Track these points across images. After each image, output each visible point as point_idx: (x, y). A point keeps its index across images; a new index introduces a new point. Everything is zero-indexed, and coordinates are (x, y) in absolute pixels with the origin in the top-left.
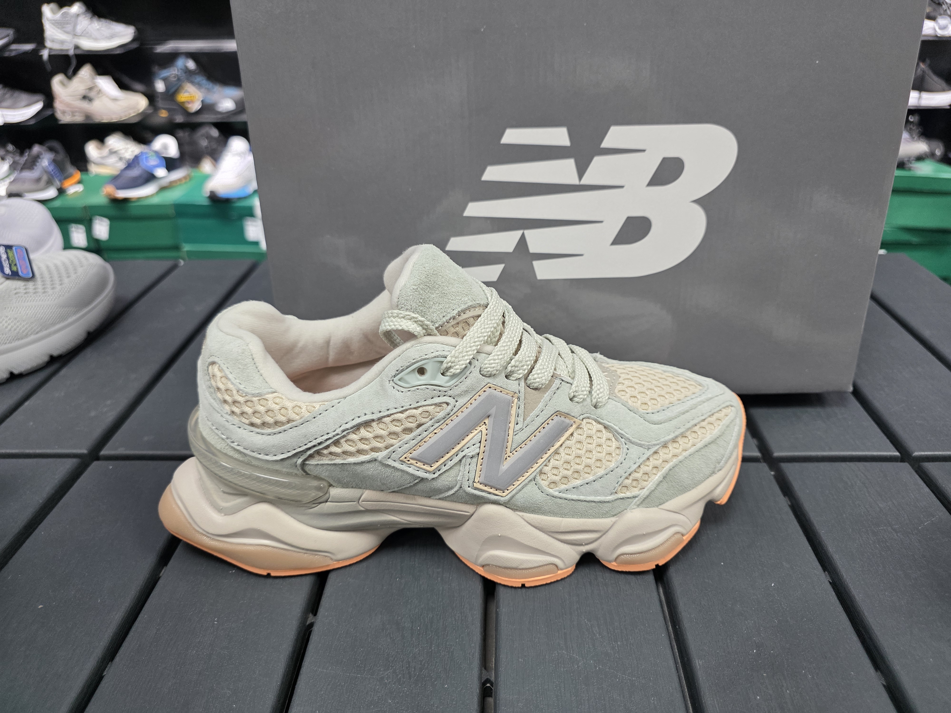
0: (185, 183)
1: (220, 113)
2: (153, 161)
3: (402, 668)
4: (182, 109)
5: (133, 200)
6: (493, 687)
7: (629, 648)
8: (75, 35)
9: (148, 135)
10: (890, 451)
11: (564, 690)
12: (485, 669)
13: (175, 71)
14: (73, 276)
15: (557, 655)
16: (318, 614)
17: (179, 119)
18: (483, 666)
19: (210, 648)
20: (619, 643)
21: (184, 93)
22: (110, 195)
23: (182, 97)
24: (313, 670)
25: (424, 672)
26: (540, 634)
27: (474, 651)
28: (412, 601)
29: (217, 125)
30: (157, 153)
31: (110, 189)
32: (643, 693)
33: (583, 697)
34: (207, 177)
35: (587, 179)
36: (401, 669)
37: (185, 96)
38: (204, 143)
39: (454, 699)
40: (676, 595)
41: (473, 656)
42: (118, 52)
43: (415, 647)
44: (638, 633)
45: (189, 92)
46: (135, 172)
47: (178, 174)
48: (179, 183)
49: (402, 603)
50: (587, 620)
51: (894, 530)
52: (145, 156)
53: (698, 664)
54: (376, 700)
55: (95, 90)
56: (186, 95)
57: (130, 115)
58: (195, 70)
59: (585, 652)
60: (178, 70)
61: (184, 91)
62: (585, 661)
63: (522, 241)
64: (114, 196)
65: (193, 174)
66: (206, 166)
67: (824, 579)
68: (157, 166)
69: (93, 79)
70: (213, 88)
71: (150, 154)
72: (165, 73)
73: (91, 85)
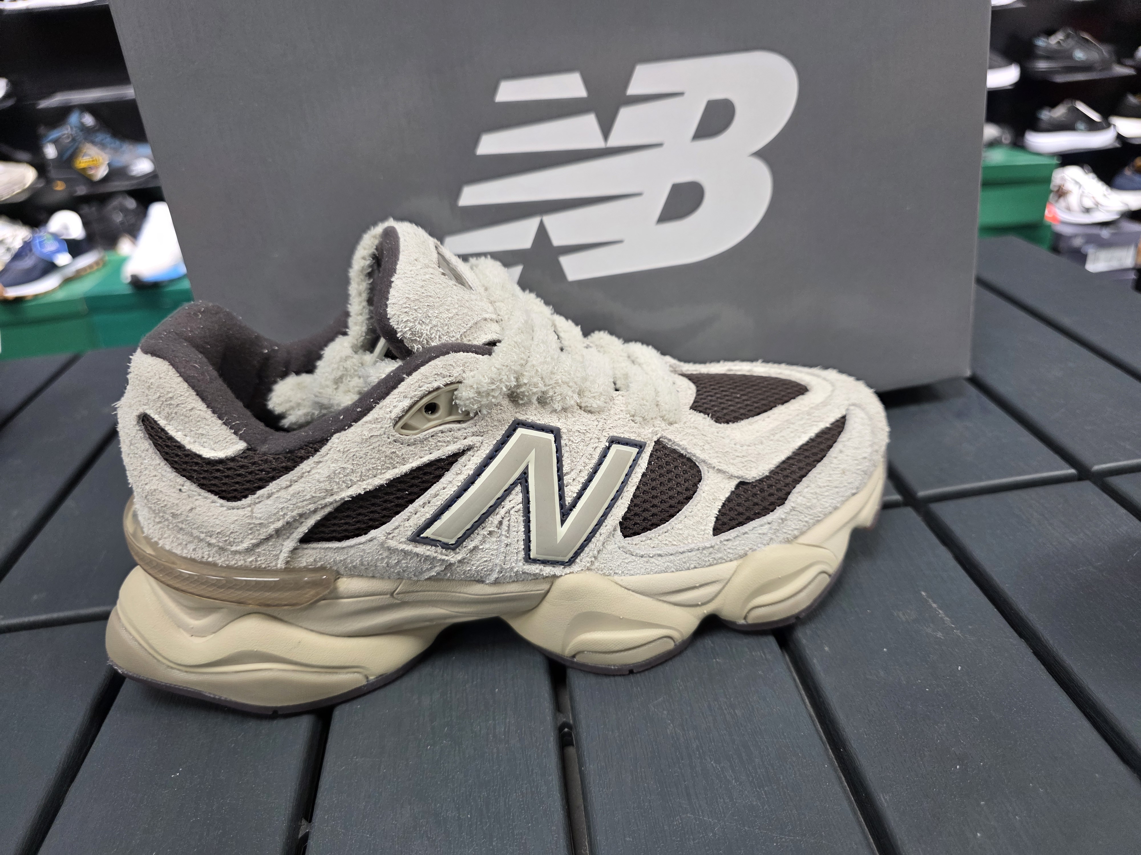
0: (98, 270)
1: (133, 178)
2: (50, 246)
4: (84, 176)
5: (28, 298)
7: (782, 794)
9: (41, 216)
10: (1062, 469)
13: (67, 129)
15: (680, 822)
16: (313, 821)
17: (81, 190)
20: (766, 789)
21: (83, 156)
23: (82, 162)
26: (650, 794)
27: (556, 837)
28: (453, 777)
29: (133, 193)
30: (56, 236)
34: (124, 260)
35: (616, 140)
37: (85, 161)
38: (118, 218)
40: (832, 704)
43: (467, 847)
44: (790, 769)
45: (89, 155)
46: (27, 263)
47: (86, 260)
48: (89, 271)
49: (439, 783)
50: (715, 762)
51: (1098, 568)
52: (38, 242)
56: (87, 159)
57: (14, 192)
58: (94, 127)
59: (719, 809)
60: (71, 128)
61: (83, 154)
62: (722, 823)
63: (542, 231)
64: (2, 297)
65: (107, 258)
66: (125, 246)
67: (1025, 649)
68: (58, 251)
70: (121, 147)
71: (45, 238)
72: (55, 134)
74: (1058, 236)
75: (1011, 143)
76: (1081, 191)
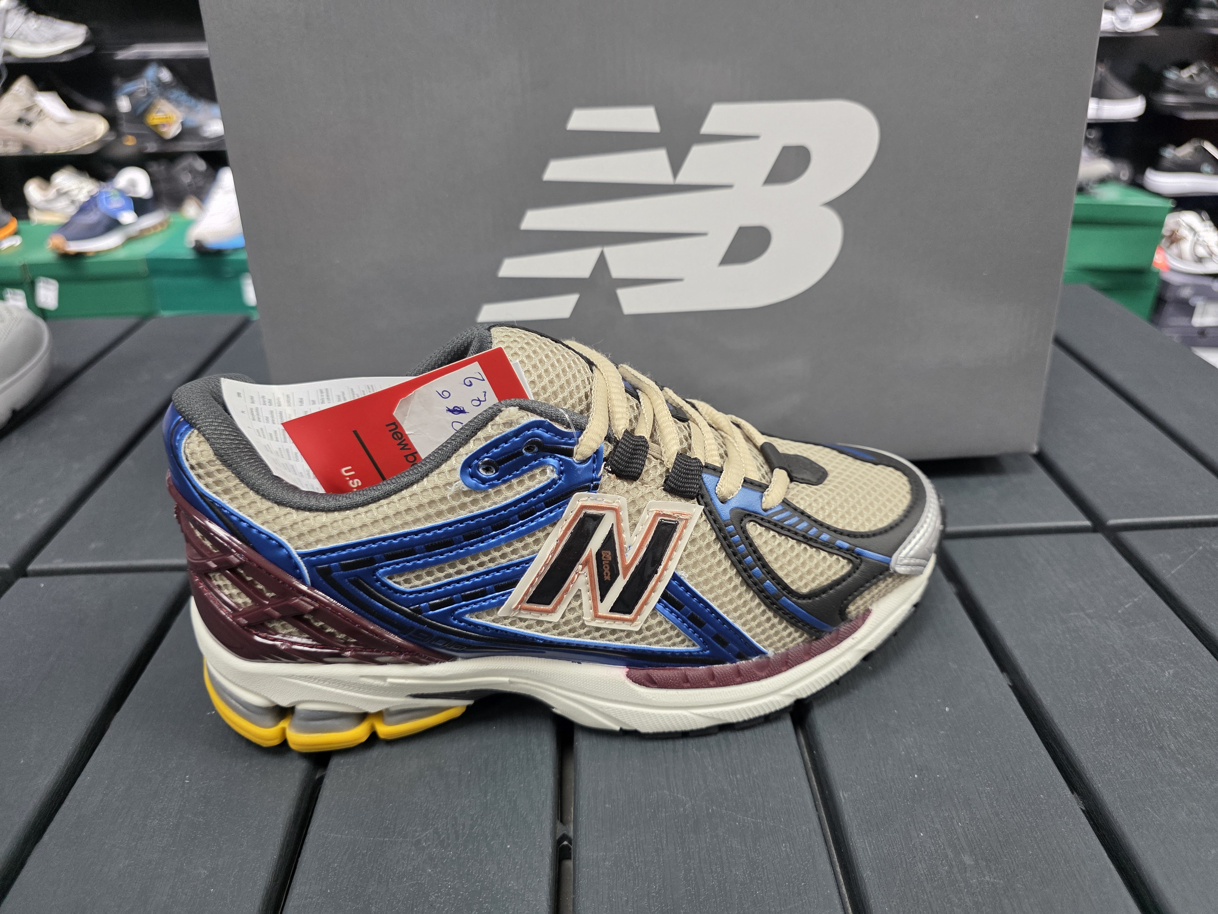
0: (162, 231)
1: (206, 139)
2: (116, 203)
3: (447, 826)
4: (155, 134)
5: (90, 255)
6: (571, 845)
8: (5, 37)
9: (109, 170)
10: (1078, 520)
11: (667, 842)
12: (562, 821)
13: (143, 83)
15: (656, 796)
17: (152, 147)
18: (558, 819)
19: (178, 816)
20: (738, 776)
21: (157, 113)
22: (58, 248)
23: (154, 118)
24: (323, 835)
25: (477, 829)
26: (634, 771)
29: (204, 155)
30: (122, 193)
31: (57, 241)
32: (771, 839)
33: (692, 849)
34: (190, 223)
35: (685, 177)
36: (445, 828)
37: (158, 117)
38: (186, 179)
39: (517, 863)
41: (543, 805)
42: (64, 59)
43: (464, 798)
45: (163, 112)
46: (92, 218)
47: (150, 220)
48: (152, 231)
51: (1088, 615)
52: (104, 197)
53: (843, 796)
54: (410, 870)
55: (35, 110)
56: (160, 115)
57: (84, 143)
58: (172, 83)
59: (693, 789)
60: (148, 82)
61: (157, 110)
62: (693, 802)
63: (602, 262)
64: (64, 250)
65: (172, 220)
66: (190, 209)
67: (1003, 681)
68: (123, 209)
69: (32, 96)
70: (196, 106)
71: (112, 194)
72: (130, 87)
73: (29, 104)
74: (1165, 285)
75: (1129, 179)
76: (1195, 239)
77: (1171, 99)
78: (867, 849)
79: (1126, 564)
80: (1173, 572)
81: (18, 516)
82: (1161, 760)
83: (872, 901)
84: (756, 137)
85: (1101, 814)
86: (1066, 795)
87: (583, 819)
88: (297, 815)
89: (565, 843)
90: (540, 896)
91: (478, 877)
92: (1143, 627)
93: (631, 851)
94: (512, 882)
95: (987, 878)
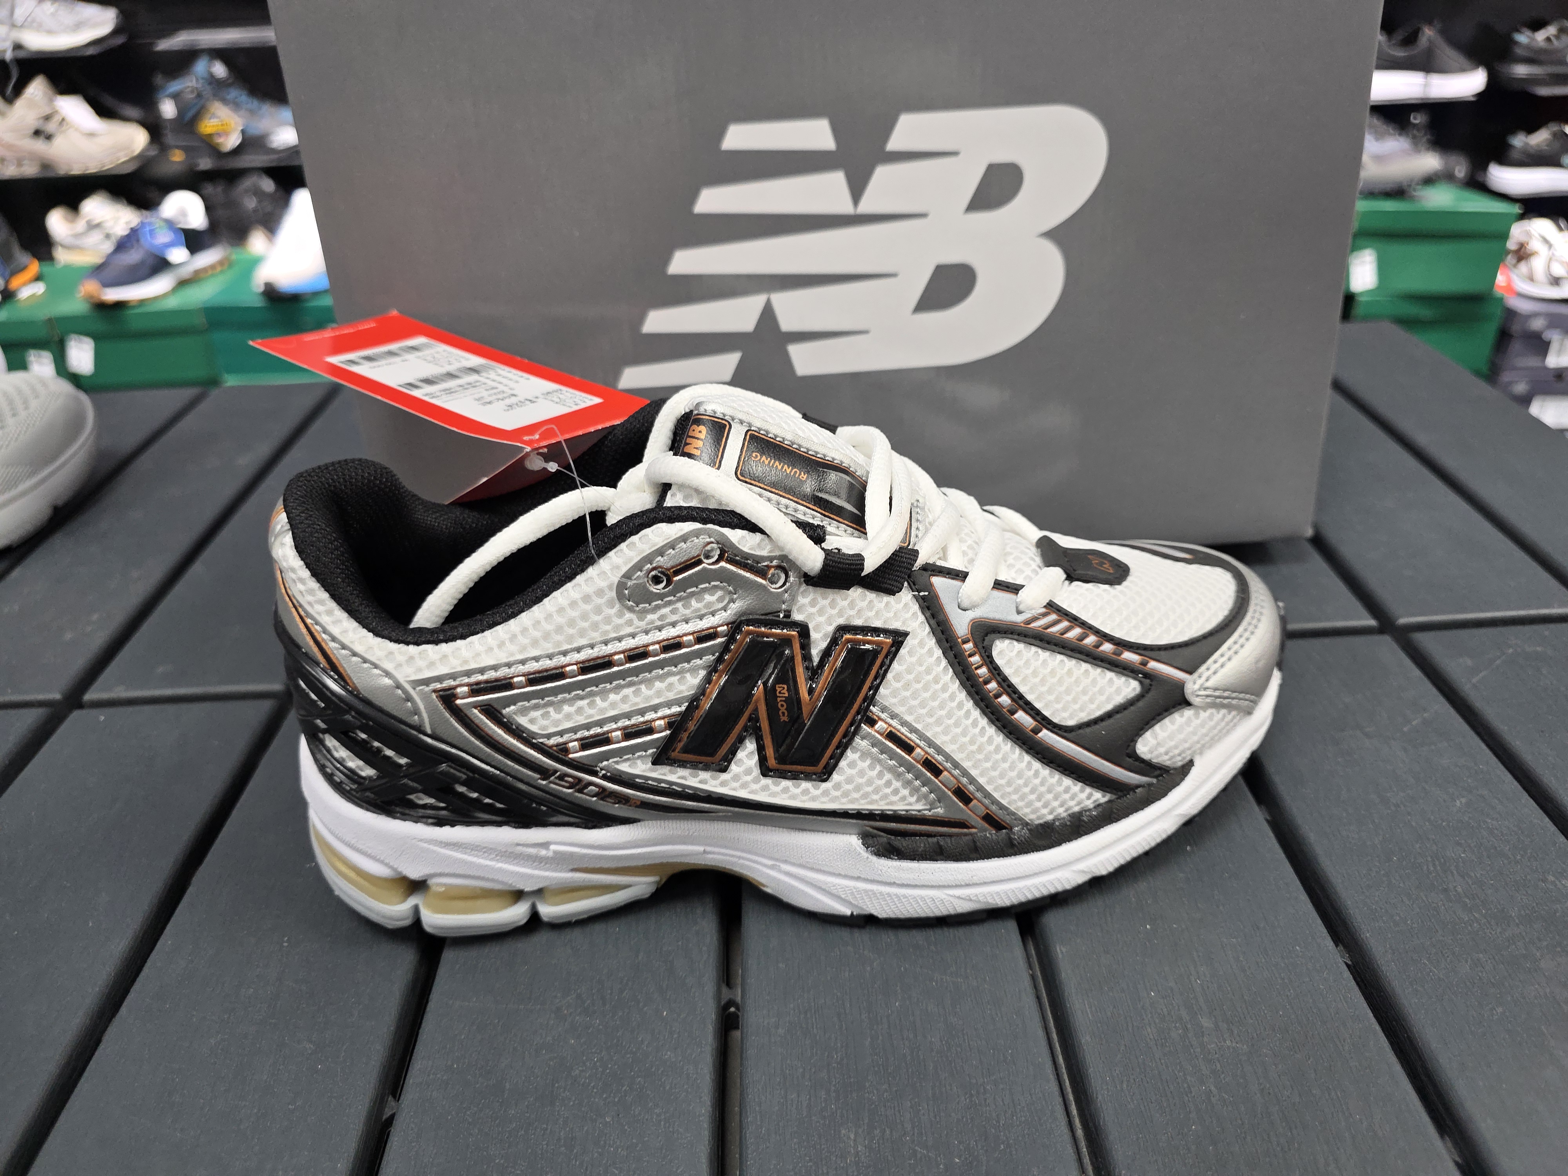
0: (222, 272)
1: (274, 151)
2: (163, 237)
3: (592, 990)
4: (209, 146)
5: (131, 304)
6: (739, 1011)
8: (13, 26)
9: (152, 194)
10: (1360, 618)
11: (851, 1005)
12: (727, 985)
13: (192, 81)
14: (23, 414)
15: (839, 953)
17: (205, 164)
18: (723, 981)
19: (277, 984)
21: (211, 119)
22: (92, 297)
23: (208, 126)
24: (448, 1004)
25: (627, 993)
27: (707, 959)
29: (272, 172)
30: (170, 224)
31: (90, 287)
33: (880, 1013)
34: (256, 261)
35: (868, 205)
36: (590, 993)
37: (212, 124)
38: (250, 203)
39: (675, 1031)
41: (705, 966)
42: (91, 51)
45: (219, 117)
46: (133, 257)
47: (208, 258)
48: (210, 272)
51: (1366, 734)
52: (148, 229)
54: (549, 1041)
55: (56, 119)
56: (214, 122)
57: (119, 160)
58: (227, 79)
60: (197, 80)
63: (768, 312)
64: (99, 299)
65: (234, 257)
66: (257, 242)
68: (171, 245)
69: (51, 101)
70: (260, 109)
71: (157, 225)
72: (175, 86)
73: (47, 111)
74: (1510, 314)
75: (1465, 177)
76: (1551, 253)
77: (1521, 70)
78: (1086, 1011)
79: (1417, 673)
80: (1474, 680)
81: (68, 636)
82: (1444, 905)
83: (1091, 1070)
84: (954, 154)
85: (1369, 968)
86: (1326, 946)
87: (751, 981)
88: (415, 981)
89: (732, 1009)
90: (702, 1069)
91: (629, 1048)
92: (1433, 747)
93: (809, 1015)
94: (669, 1053)
95: (1228, 1043)
